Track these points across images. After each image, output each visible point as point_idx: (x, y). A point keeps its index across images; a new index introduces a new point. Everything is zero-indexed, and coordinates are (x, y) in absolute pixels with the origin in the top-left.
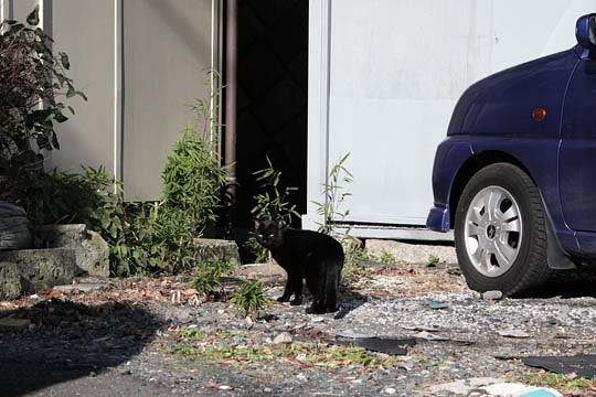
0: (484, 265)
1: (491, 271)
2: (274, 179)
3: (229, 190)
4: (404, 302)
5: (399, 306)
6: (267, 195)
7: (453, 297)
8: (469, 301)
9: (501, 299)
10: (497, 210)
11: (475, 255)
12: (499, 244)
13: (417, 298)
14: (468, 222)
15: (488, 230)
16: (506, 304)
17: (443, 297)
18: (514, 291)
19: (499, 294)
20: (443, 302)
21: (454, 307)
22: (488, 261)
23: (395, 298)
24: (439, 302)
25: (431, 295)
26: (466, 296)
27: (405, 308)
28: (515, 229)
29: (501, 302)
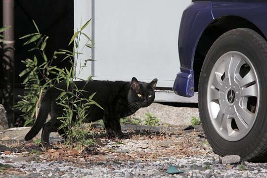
0: (225, 129)
1: (232, 135)
2: (41, 44)
3: (8, 53)
4: (143, 167)
5: (138, 171)
6: (35, 58)
7: (193, 162)
8: (208, 165)
9: (240, 163)
10: (237, 75)
11: (217, 119)
12: (238, 108)
13: (158, 162)
14: (210, 87)
15: (229, 95)
16: (243, 169)
17: (183, 161)
18: (253, 155)
19: (237, 158)
20: (183, 166)
21: (190, 172)
22: (229, 126)
23: (135, 163)
24: (177, 167)
25: (172, 159)
26: (206, 160)
27: (142, 172)
28: (253, 94)
29: (238, 167)
